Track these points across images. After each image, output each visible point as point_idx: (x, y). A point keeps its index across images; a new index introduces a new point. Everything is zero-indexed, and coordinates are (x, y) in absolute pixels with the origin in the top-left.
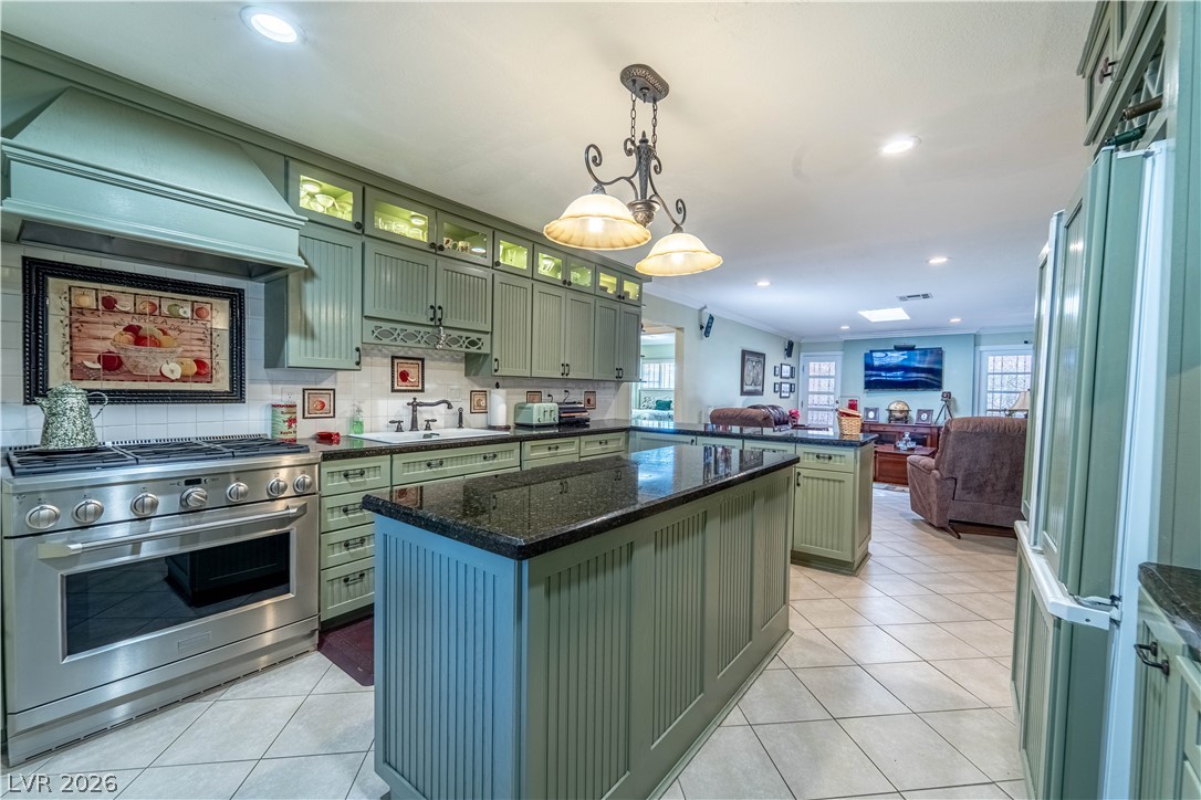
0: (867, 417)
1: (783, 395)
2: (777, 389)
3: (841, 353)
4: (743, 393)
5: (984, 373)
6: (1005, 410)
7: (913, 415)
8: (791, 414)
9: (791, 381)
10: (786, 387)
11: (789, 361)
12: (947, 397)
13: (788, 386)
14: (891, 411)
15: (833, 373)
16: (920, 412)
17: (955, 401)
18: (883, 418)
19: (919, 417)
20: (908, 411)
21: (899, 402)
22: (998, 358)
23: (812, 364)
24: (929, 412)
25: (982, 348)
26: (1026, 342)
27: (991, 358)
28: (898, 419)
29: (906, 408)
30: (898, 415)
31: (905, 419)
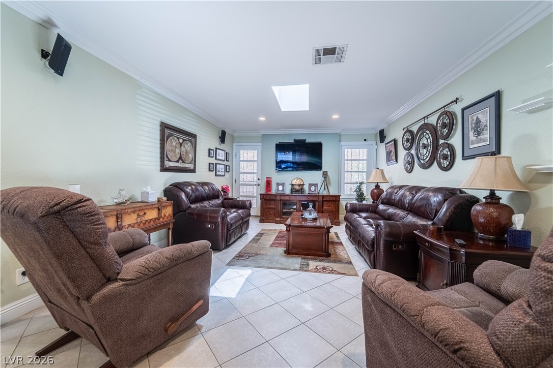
0: (278, 190)
1: (218, 173)
2: (212, 168)
3: (261, 144)
4: (164, 169)
5: (343, 160)
6: (357, 183)
7: (306, 188)
8: (223, 189)
9: (226, 163)
10: (221, 168)
11: (222, 146)
12: (325, 175)
13: (223, 166)
14: (293, 185)
15: (255, 159)
16: (310, 185)
17: (329, 177)
18: (288, 191)
19: (310, 190)
20: (303, 185)
21: (298, 178)
22: (350, 150)
23: (242, 152)
24: (315, 185)
25: (342, 143)
26: (365, 140)
27: (346, 150)
28: (297, 191)
29: (302, 183)
30: (297, 188)
31: (301, 191)
